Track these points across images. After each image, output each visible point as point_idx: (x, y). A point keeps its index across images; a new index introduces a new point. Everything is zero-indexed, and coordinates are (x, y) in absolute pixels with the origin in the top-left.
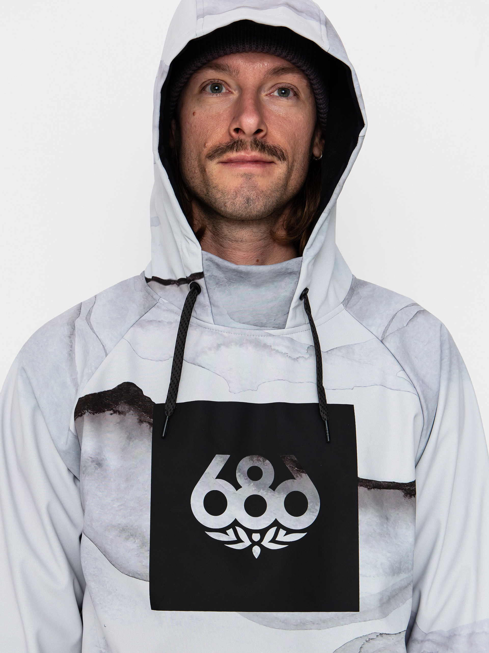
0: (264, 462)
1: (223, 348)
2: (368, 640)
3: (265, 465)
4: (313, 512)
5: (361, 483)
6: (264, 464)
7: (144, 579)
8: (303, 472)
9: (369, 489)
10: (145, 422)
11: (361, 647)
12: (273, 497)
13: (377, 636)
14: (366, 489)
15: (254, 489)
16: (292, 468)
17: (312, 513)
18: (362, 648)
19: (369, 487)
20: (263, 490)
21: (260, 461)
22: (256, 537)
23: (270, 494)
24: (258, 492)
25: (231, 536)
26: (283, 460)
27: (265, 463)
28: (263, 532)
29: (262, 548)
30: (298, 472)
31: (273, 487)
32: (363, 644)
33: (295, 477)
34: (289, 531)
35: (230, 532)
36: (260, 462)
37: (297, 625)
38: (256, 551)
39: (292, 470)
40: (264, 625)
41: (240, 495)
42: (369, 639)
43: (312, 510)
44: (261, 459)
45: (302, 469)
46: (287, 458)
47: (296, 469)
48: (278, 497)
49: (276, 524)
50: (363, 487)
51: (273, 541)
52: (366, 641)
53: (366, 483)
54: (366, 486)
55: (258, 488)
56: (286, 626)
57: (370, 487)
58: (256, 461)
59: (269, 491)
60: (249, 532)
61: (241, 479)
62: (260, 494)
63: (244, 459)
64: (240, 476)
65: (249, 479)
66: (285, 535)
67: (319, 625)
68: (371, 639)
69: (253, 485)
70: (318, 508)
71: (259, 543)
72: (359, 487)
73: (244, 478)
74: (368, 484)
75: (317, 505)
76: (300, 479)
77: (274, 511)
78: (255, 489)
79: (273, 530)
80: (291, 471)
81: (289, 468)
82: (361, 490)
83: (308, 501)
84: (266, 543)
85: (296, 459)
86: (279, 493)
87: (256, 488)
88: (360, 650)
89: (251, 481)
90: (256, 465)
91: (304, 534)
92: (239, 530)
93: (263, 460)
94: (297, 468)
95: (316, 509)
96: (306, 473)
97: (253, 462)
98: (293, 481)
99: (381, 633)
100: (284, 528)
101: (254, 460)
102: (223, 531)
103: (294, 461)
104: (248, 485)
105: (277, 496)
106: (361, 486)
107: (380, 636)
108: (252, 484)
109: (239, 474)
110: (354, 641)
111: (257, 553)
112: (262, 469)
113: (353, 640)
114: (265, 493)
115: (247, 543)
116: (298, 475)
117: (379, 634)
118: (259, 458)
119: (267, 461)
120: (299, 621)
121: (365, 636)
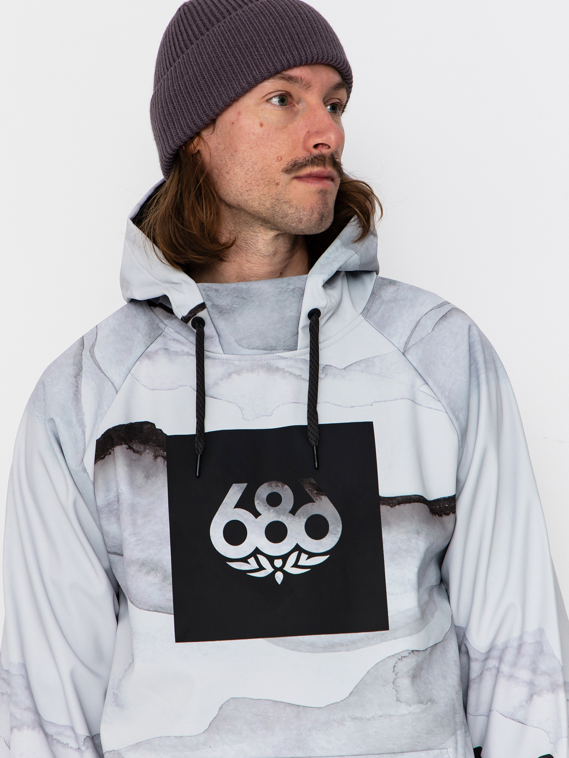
0: (282, 487)
1: (234, 376)
2: (400, 658)
3: (284, 490)
4: (335, 534)
6: (283, 490)
7: (168, 612)
8: (322, 495)
9: (392, 507)
10: (159, 456)
11: (394, 667)
12: (293, 521)
13: (409, 653)
14: (389, 507)
15: (274, 515)
16: (311, 491)
17: (333, 535)
18: (395, 668)
19: (392, 505)
20: (283, 515)
21: (279, 487)
22: (278, 563)
23: (290, 519)
24: (279, 518)
25: (253, 564)
26: (302, 484)
27: (284, 488)
28: (285, 558)
29: (285, 573)
30: (317, 495)
31: (293, 512)
32: (396, 662)
33: (314, 500)
34: (311, 555)
35: (252, 560)
36: (279, 488)
37: (325, 648)
38: (279, 577)
39: (312, 494)
40: (291, 650)
41: (260, 522)
42: (402, 657)
43: (334, 532)
44: (280, 485)
45: (321, 491)
46: (306, 482)
47: (315, 493)
48: (298, 522)
49: (298, 548)
50: (385, 505)
51: (296, 565)
52: (399, 659)
53: (388, 501)
54: (389, 504)
55: (278, 513)
56: (314, 649)
58: (275, 486)
59: (289, 516)
60: (271, 559)
61: (260, 506)
62: (280, 520)
63: (263, 486)
64: (258, 503)
65: (268, 506)
66: (307, 559)
67: (348, 647)
68: (404, 657)
69: (273, 512)
70: (340, 529)
71: (281, 569)
72: (381, 506)
73: (264, 505)
74: (390, 502)
75: (339, 526)
76: (320, 502)
77: (295, 535)
79: (295, 554)
80: (310, 495)
81: (308, 491)
82: (384, 509)
83: (330, 523)
84: (288, 568)
85: (314, 482)
86: (299, 517)
87: (276, 514)
88: (394, 669)
89: (271, 507)
90: (275, 491)
91: (325, 558)
93: (282, 485)
94: (317, 491)
95: (338, 531)
96: (325, 496)
97: (272, 488)
98: (313, 505)
100: (306, 552)
101: (273, 486)
102: (245, 560)
103: (313, 485)
105: (298, 520)
106: (383, 504)
108: (272, 510)
109: (258, 501)
110: (386, 659)
111: (280, 579)
112: (281, 494)
113: (385, 659)
114: (285, 518)
115: (270, 570)
116: (318, 498)
117: (411, 651)
118: (278, 484)
119: (286, 486)
120: (327, 644)
121: (397, 654)
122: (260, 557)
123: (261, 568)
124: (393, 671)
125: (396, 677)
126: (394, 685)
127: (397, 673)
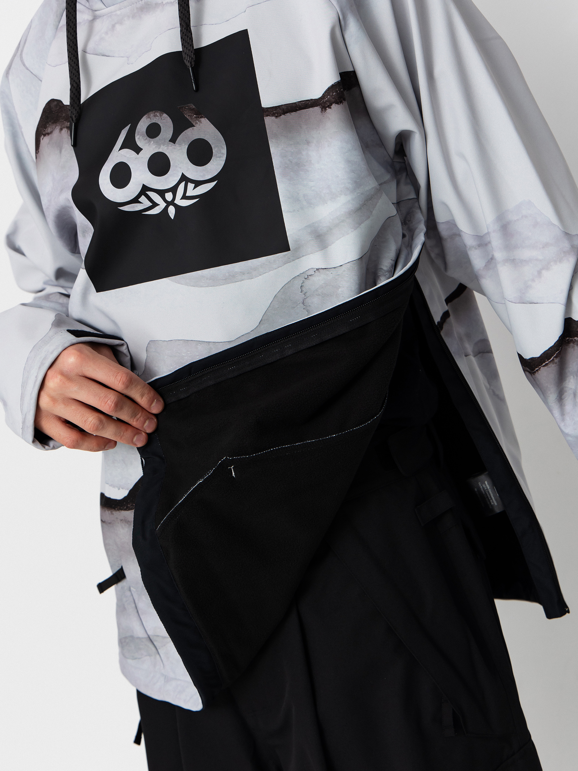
0: (161, 116)
2: (306, 277)
3: (163, 119)
4: (220, 157)
5: (267, 113)
6: (161, 119)
8: (201, 118)
9: (276, 117)
11: (301, 286)
13: (315, 271)
14: (273, 118)
17: (218, 159)
18: (303, 287)
19: (276, 115)
21: (157, 116)
22: (169, 196)
23: (170, 148)
24: (159, 148)
25: (145, 203)
27: (162, 117)
28: (174, 190)
29: (177, 207)
30: (197, 119)
31: (173, 140)
32: (302, 282)
33: (194, 124)
34: (197, 183)
35: (143, 199)
36: (157, 118)
37: (225, 279)
38: (172, 211)
39: (191, 119)
40: (192, 286)
42: (308, 276)
43: (218, 155)
44: (158, 114)
45: (199, 114)
47: (195, 117)
48: (179, 150)
49: (184, 179)
50: (270, 116)
51: (184, 197)
52: (305, 279)
53: (272, 111)
54: (273, 115)
55: (158, 144)
56: (215, 282)
57: (278, 114)
58: (153, 117)
59: (170, 145)
60: (161, 193)
61: (140, 140)
62: (160, 150)
64: (139, 139)
65: (148, 138)
66: (193, 189)
67: (250, 274)
68: (310, 275)
69: (153, 144)
70: (224, 151)
71: (172, 203)
72: (265, 118)
73: (144, 139)
74: (275, 112)
75: (223, 148)
76: (200, 125)
77: (178, 165)
78: (155, 147)
79: (182, 185)
80: (190, 120)
82: (269, 121)
83: (212, 146)
84: (179, 201)
86: (180, 145)
88: (301, 289)
89: (151, 139)
90: (154, 121)
91: (214, 183)
92: (151, 194)
95: (222, 153)
96: (205, 118)
97: (150, 119)
98: (193, 129)
99: (317, 268)
100: (192, 181)
101: (151, 116)
104: (149, 145)
105: (179, 148)
106: (267, 116)
107: (317, 271)
108: (152, 142)
109: (138, 136)
110: (292, 281)
111: (173, 213)
112: (160, 124)
113: (290, 281)
114: (166, 148)
115: (163, 205)
116: (197, 122)
117: (316, 269)
118: (156, 113)
119: (165, 115)
120: (227, 275)
121: (303, 273)
122: (150, 194)
123: (155, 205)
124: (301, 291)
125: (305, 297)
126: (303, 305)
127: (306, 293)
